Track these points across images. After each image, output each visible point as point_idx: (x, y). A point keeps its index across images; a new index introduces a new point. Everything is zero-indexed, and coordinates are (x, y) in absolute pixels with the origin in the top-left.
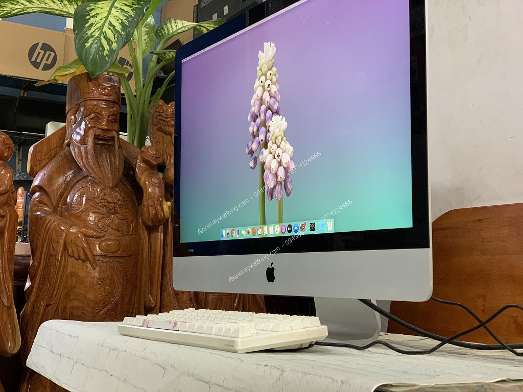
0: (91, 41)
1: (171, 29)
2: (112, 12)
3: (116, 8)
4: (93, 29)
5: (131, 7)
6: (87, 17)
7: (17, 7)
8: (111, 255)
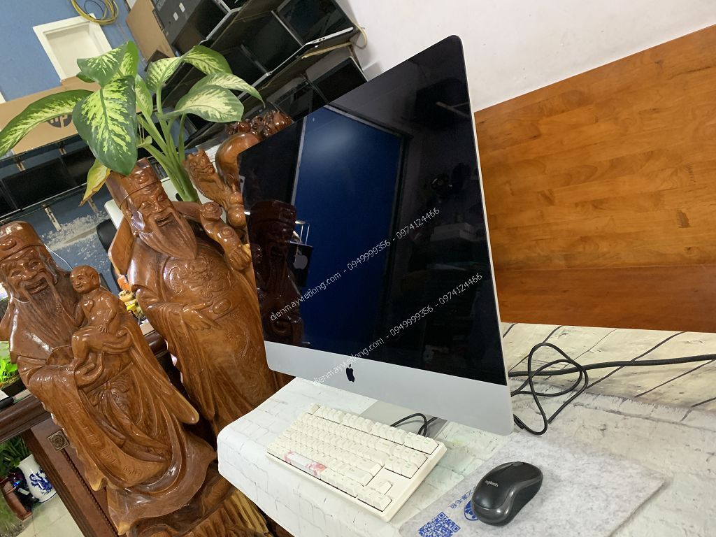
0: (105, 144)
1: (158, 76)
2: (106, 105)
3: (107, 99)
4: (100, 131)
5: (119, 91)
6: (88, 122)
7: (18, 134)
8: (225, 313)
